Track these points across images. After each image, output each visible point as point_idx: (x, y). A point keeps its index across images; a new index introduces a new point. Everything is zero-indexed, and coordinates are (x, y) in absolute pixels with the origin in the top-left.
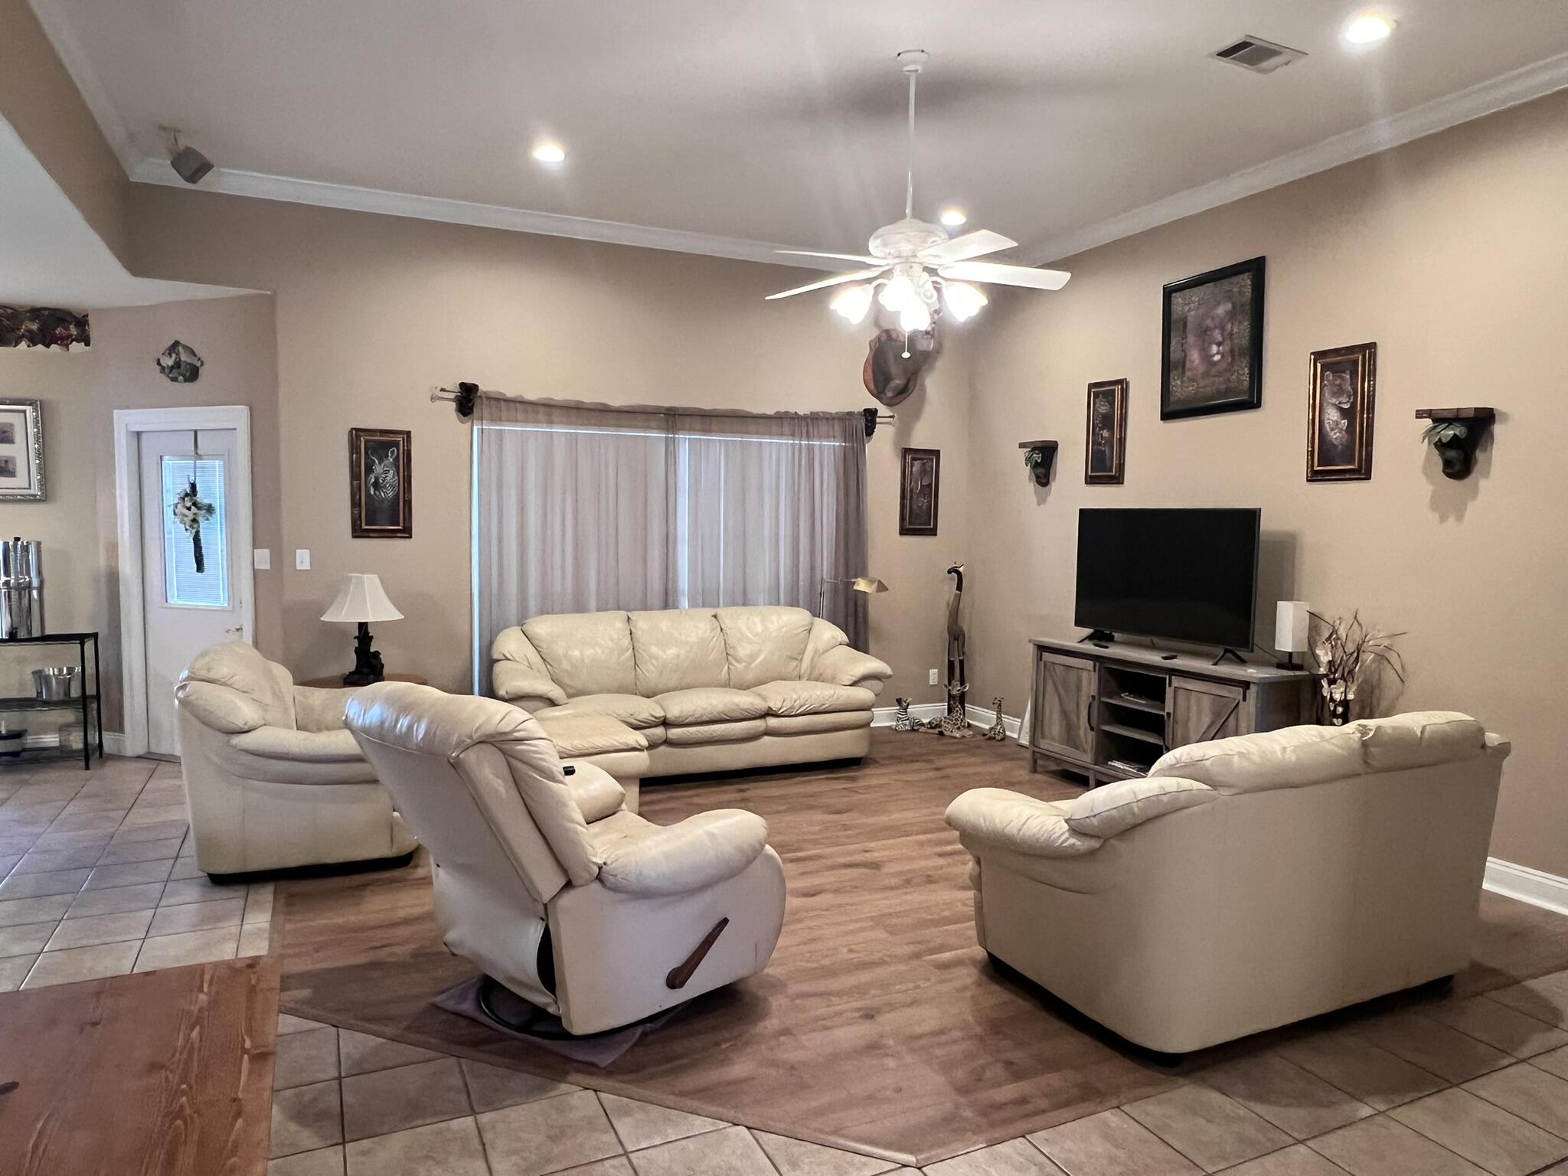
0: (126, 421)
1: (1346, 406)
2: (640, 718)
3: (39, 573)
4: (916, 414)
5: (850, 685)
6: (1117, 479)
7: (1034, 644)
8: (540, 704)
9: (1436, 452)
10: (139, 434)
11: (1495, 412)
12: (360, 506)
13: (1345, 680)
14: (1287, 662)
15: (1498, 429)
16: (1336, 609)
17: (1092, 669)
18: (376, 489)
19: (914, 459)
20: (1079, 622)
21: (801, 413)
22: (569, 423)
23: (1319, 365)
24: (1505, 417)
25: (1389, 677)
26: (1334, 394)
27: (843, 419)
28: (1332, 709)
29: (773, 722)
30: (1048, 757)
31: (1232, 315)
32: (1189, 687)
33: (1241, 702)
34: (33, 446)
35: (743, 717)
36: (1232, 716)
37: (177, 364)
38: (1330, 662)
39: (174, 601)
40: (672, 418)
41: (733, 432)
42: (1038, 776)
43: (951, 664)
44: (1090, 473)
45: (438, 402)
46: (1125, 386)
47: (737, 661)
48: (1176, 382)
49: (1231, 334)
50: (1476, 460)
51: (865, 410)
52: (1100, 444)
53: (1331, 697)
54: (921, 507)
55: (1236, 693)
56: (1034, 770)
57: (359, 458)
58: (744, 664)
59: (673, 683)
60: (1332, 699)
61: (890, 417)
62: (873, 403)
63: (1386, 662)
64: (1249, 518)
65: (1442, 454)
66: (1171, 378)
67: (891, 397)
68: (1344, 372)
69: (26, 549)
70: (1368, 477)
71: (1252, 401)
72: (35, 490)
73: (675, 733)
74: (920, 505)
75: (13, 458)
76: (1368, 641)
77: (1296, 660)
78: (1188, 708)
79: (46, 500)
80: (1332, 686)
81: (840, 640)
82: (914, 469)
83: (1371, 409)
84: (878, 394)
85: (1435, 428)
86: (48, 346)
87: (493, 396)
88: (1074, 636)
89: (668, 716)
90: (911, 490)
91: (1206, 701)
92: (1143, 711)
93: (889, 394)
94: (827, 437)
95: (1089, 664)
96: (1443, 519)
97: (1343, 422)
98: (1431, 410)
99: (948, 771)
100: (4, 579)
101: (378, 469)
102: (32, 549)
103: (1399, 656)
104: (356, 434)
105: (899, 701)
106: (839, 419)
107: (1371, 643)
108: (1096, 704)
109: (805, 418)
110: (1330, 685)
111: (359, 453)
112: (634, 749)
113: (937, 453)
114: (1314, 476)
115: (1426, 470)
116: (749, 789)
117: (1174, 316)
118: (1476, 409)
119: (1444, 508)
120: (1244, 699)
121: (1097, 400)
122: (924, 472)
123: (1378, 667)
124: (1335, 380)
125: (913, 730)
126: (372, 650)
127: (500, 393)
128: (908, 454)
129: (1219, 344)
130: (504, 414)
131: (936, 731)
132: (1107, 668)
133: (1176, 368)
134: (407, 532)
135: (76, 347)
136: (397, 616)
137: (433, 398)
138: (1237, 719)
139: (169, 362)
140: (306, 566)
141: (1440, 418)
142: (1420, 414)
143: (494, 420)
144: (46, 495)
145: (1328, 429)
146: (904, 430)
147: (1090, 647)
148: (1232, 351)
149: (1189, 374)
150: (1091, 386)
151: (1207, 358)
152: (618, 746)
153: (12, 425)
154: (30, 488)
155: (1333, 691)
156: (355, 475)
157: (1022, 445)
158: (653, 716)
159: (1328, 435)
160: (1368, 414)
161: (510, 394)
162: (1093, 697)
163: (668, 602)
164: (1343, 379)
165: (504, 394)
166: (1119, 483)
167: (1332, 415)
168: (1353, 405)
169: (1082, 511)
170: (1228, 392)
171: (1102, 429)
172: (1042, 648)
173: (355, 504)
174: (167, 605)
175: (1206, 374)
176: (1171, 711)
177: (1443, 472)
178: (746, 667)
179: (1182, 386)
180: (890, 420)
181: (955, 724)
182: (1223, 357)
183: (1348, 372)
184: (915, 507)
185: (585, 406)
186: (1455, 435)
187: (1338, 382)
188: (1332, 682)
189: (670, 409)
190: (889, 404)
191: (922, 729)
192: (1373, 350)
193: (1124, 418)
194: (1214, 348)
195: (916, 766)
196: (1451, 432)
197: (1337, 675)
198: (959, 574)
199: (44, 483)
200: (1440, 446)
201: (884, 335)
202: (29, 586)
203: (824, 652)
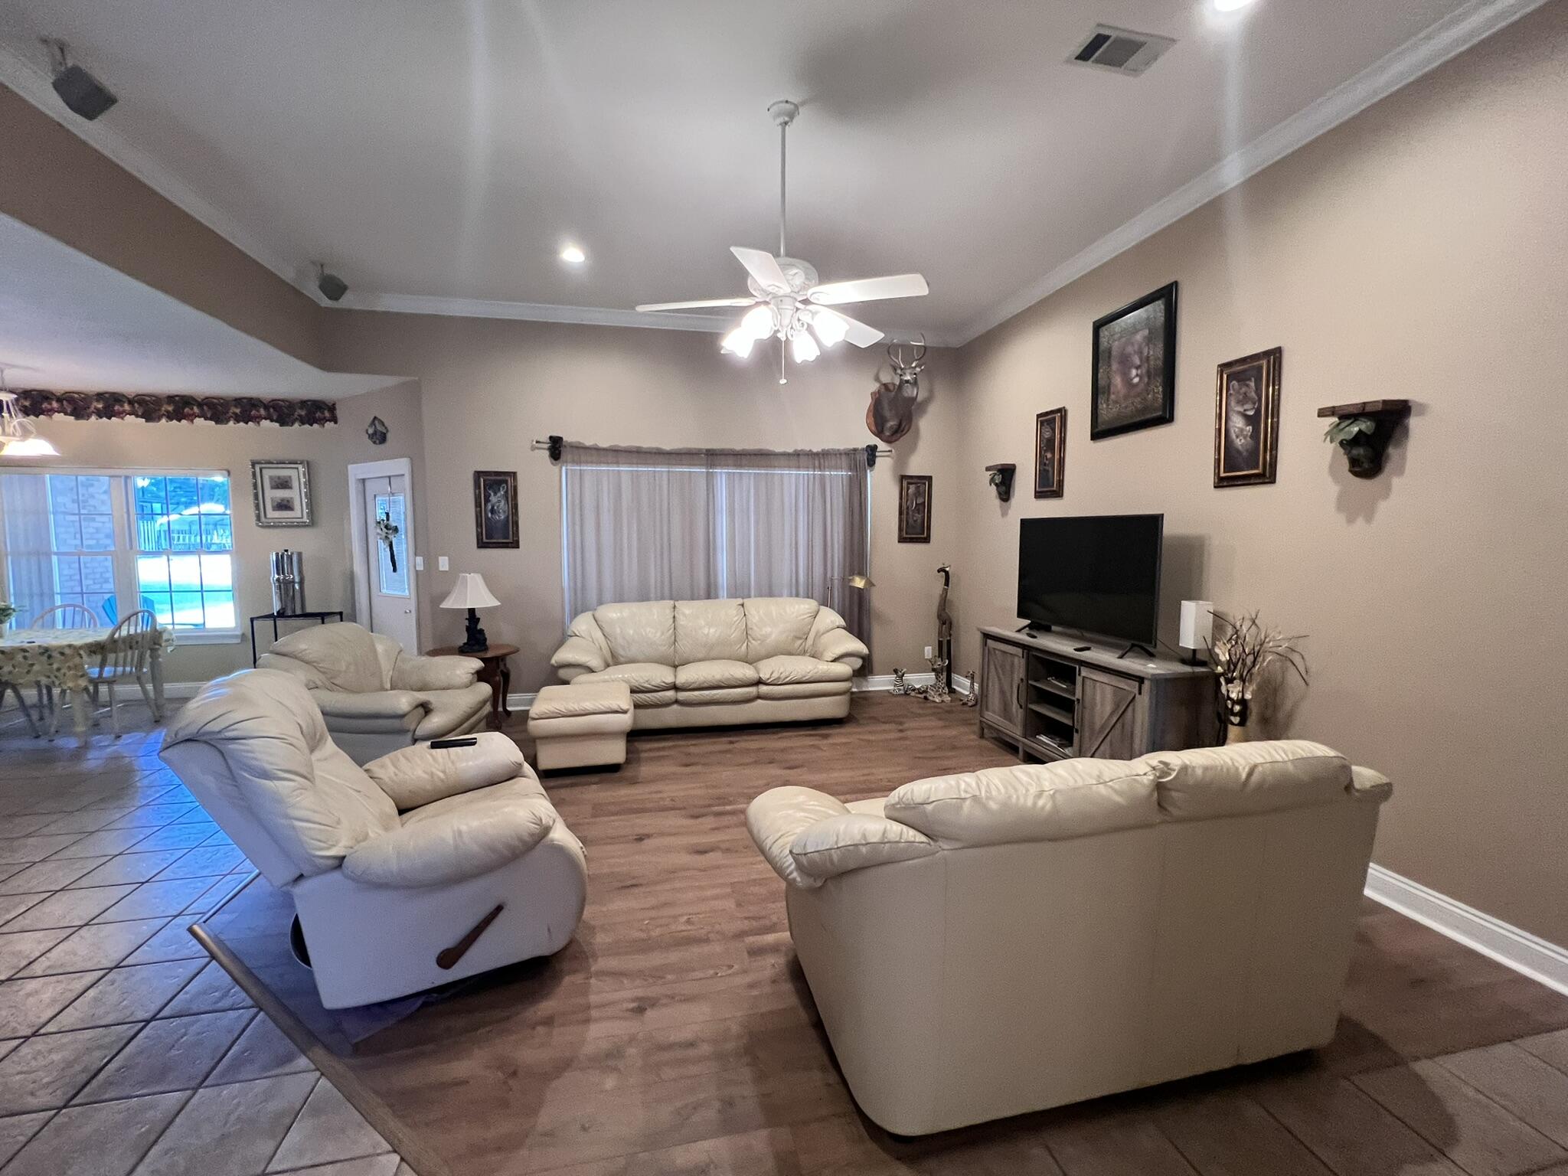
0: (356, 471)
1: (1251, 413)
2: (653, 683)
3: (300, 572)
4: (913, 448)
5: (832, 661)
6: (1058, 493)
7: (981, 632)
8: (583, 671)
9: (1342, 451)
10: (364, 481)
11: (1410, 404)
12: (481, 526)
13: (1244, 681)
14: (1192, 658)
15: (1414, 422)
16: (1237, 611)
17: (1021, 656)
18: (492, 514)
19: (909, 483)
20: (1021, 614)
21: (815, 450)
22: (631, 464)
23: (1225, 376)
24: (1423, 409)
25: (1293, 679)
26: (1239, 402)
27: (848, 454)
28: (1230, 706)
29: (763, 689)
30: (990, 727)
31: (1149, 340)
32: (1095, 677)
33: (1137, 695)
34: (304, 490)
35: (736, 684)
36: (1130, 708)
37: (375, 433)
38: (1228, 661)
39: (384, 591)
40: (712, 457)
41: (759, 467)
42: (984, 742)
43: (940, 643)
44: (1037, 489)
45: (537, 451)
46: (1063, 414)
47: (754, 640)
48: (1102, 406)
49: (1148, 358)
50: (1388, 457)
51: (868, 446)
52: (1045, 464)
53: (1228, 696)
54: (915, 521)
55: (1131, 687)
56: (982, 736)
57: (480, 492)
58: (759, 642)
59: (700, 656)
60: (1229, 698)
61: (889, 451)
62: (875, 440)
63: (1290, 664)
64: (1154, 522)
65: (1348, 453)
66: (1099, 402)
67: (889, 436)
68: (1250, 380)
69: (290, 558)
70: (1273, 481)
71: (1164, 416)
72: (305, 519)
73: (682, 696)
74: (915, 518)
75: (292, 498)
76: (1269, 642)
77: (1199, 656)
78: (1094, 694)
79: (313, 524)
80: (1229, 685)
81: (837, 624)
82: (910, 491)
83: (1276, 412)
84: (879, 432)
85: (1338, 424)
86: (311, 425)
87: (574, 445)
88: (1011, 625)
89: (677, 682)
90: (908, 508)
91: (1109, 690)
92: (1061, 696)
93: (888, 434)
94: (836, 468)
95: (1019, 651)
96: (1351, 520)
97: (1248, 428)
98: (1334, 407)
99: (909, 733)
100: (277, 576)
101: (493, 499)
102: (295, 558)
103: (1303, 658)
104: (478, 475)
105: (896, 671)
106: (845, 454)
107: (1271, 644)
108: (1023, 687)
109: (817, 454)
110: (1227, 683)
111: (480, 488)
112: (616, 712)
113: (930, 478)
114: (1221, 483)
115: (1333, 470)
116: (737, 741)
117: (1102, 348)
118: (1384, 402)
119: (1352, 509)
120: (1140, 693)
121: (1043, 427)
122: (918, 494)
123: (1282, 667)
124: (1241, 389)
125: (906, 694)
126: (479, 628)
127: (580, 443)
128: (905, 480)
129: (1137, 368)
130: (583, 458)
131: (922, 696)
132: (1033, 655)
133: (1103, 393)
134: (515, 544)
135: (329, 425)
136: (497, 603)
137: (533, 448)
138: (1134, 710)
139: (371, 431)
140: (446, 568)
141: (1346, 415)
142: (1322, 413)
143: (574, 462)
144: (313, 523)
145: (1234, 437)
146: (901, 461)
147: (1023, 637)
148: (1148, 372)
149: (1113, 397)
150: (1039, 416)
151: (1128, 381)
152: (603, 709)
153: (290, 477)
154: (302, 518)
155: (1230, 689)
156: (478, 504)
157: (988, 469)
158: (664, 682)
159: (1232, 441)
160: (1272, 418)
161: (588, 443)
162: (1022, 680)
163: (710, 593)
164: (1247, 386)
165: (583, 444)
166: (1059, 497)
167: (1238, 422)
168: (1258, 411)
169: (1023, 521)
170: (1145, 409)
171: (1046, 451)
172: (987, 636)
173: (479, 525)
174: (380, 594)
175: (1126, 397)
176: (1080, 698)
177: (1350, 471)
178: (760, 644)
179: (1107, 408)
180: (889, 453)
181: (937, 691)
182: (1140, 380)
183: (1253, 379)
184: (911, 521)
185: (644, 450)
186: (1360, 430)
187: (1244, 390)
188: (1229, 681)
189: (708, 451)
190: (888, 441)
191: (913, 694)
192: (1277, 355)
193: (1063, 441)
194: (1134, 372)
195: (887, 727)
196: (1356, 429)
197: (1235, 674)
198: (947, 573)
199: (312, 513)
200: (1348, 445)
201: (883, 387)
202: (293, 582)
203: (823, 634)
